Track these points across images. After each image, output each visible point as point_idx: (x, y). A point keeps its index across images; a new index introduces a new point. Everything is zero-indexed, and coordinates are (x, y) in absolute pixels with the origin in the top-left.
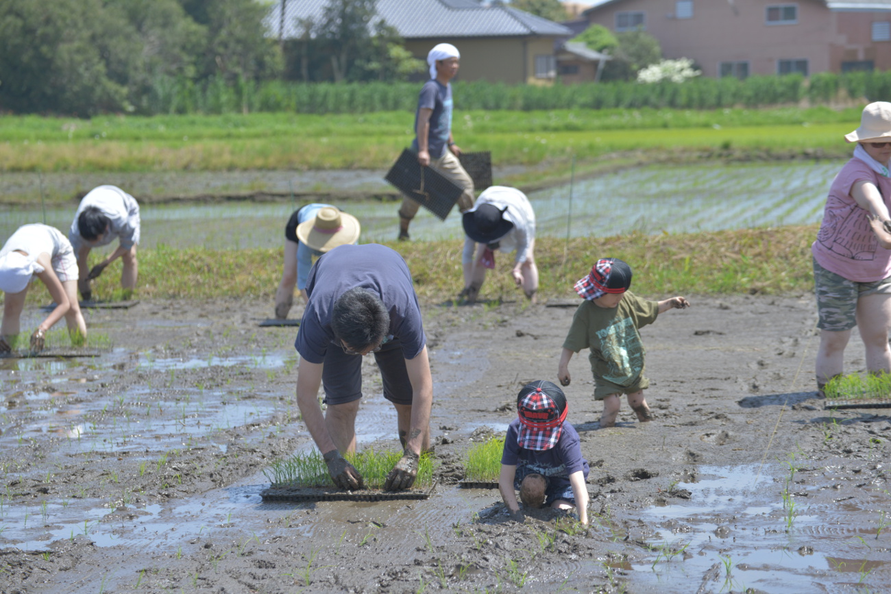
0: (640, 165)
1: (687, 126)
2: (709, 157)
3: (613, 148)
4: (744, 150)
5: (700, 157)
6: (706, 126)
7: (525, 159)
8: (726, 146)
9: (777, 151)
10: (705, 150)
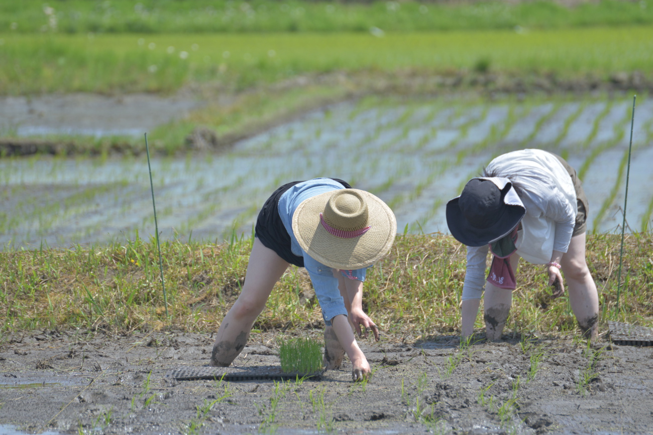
0: (350, 97)
1: (328, 29)
2: (457, 84)
3: (297, 69)
4: (512, 75)
5: (442, 85)
6: (360, 29)
7: (153, 84)
8: (482, 68)
9: (565, 76)
10: (448, 74)
